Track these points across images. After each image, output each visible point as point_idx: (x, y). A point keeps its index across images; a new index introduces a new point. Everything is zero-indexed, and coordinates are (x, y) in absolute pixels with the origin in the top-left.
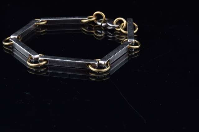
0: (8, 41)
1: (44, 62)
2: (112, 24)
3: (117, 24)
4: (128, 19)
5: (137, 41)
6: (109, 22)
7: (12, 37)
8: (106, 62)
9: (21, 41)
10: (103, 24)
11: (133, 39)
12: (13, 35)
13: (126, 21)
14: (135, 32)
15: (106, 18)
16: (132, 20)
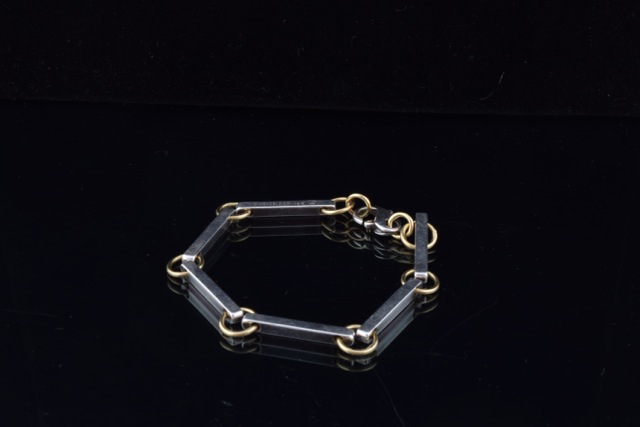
0: (177, 267)
1: (253, 329)
2: (386, 224)
3: (394, 225)
4: (417, 214)
5: (432, 275)
6: (378, 221)
7: (185, 257)
8: (369, 333)
9: (203, 268)
10: (367, 224)
11: (424, 271)
12: (188, 254)
13: (414, 219)
14: (430, 246)
15: (372, 205)
16: (424, 216)
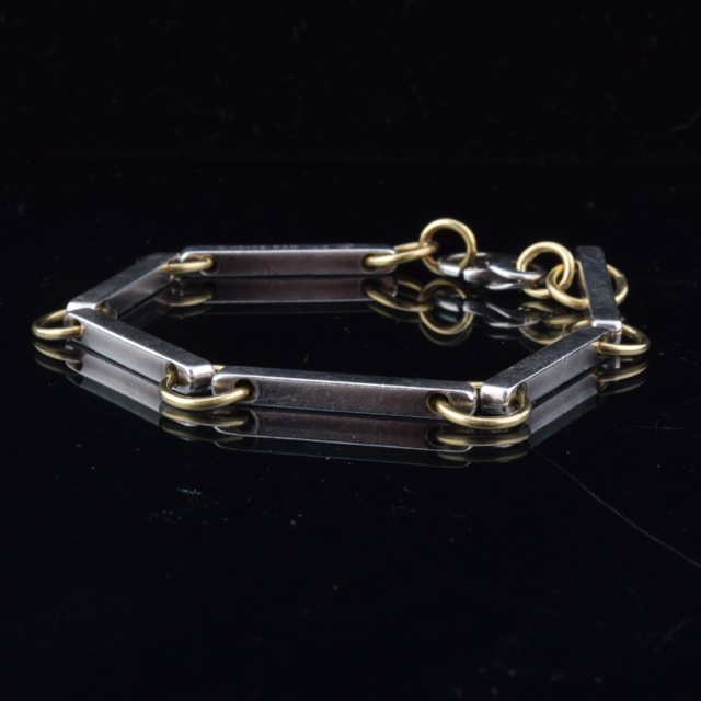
0: (59, 324)
1: (239, 393)
2: (513, 268)
3: (529, 269)
4: (579, 249)
5: (631, 330)
6: (494, 261)
7: (72, 306)
8: (510, 390)
10: (469, 273)
11: (613, 318)
12: (80, 301)
13: (576, 255)
14: (619, 298)
15: (479, 250)
16: (599, 252)
